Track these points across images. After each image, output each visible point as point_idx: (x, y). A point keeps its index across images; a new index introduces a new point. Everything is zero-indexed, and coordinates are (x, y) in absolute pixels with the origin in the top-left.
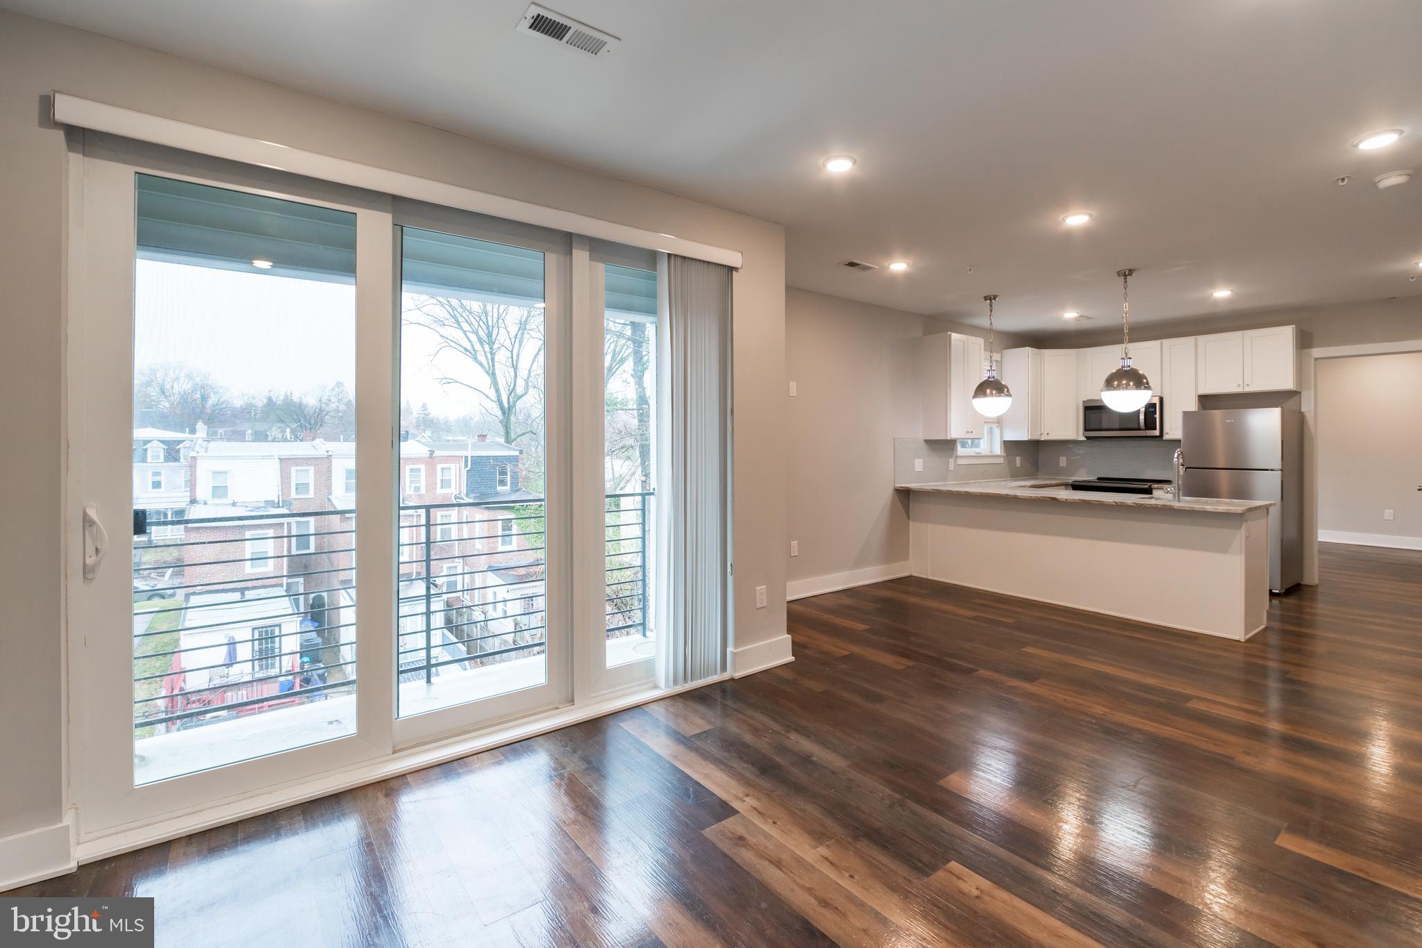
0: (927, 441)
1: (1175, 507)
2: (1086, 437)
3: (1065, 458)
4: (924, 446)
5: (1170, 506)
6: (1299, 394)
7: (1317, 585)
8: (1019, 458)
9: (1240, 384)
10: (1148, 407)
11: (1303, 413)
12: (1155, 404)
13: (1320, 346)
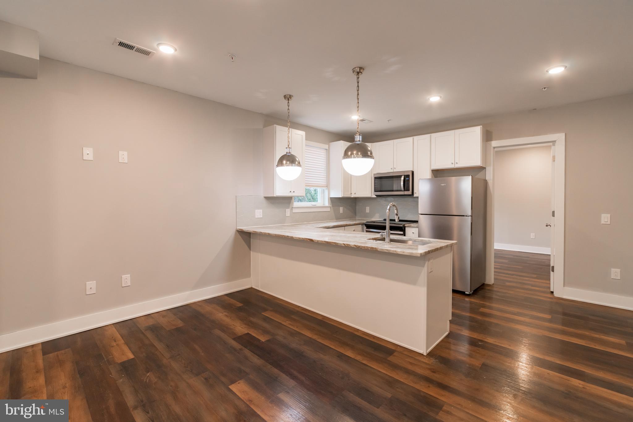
0: (265, 197)
2: (376, 195)
3: (369, 208)
4: (264, 201)
6: (485, 169)
7: (493, 284)
8: (342, 208)
9: (453, 162)
10: (405, 177)
11: (487, 180)
12: (409, 175)
13: (496, 140)
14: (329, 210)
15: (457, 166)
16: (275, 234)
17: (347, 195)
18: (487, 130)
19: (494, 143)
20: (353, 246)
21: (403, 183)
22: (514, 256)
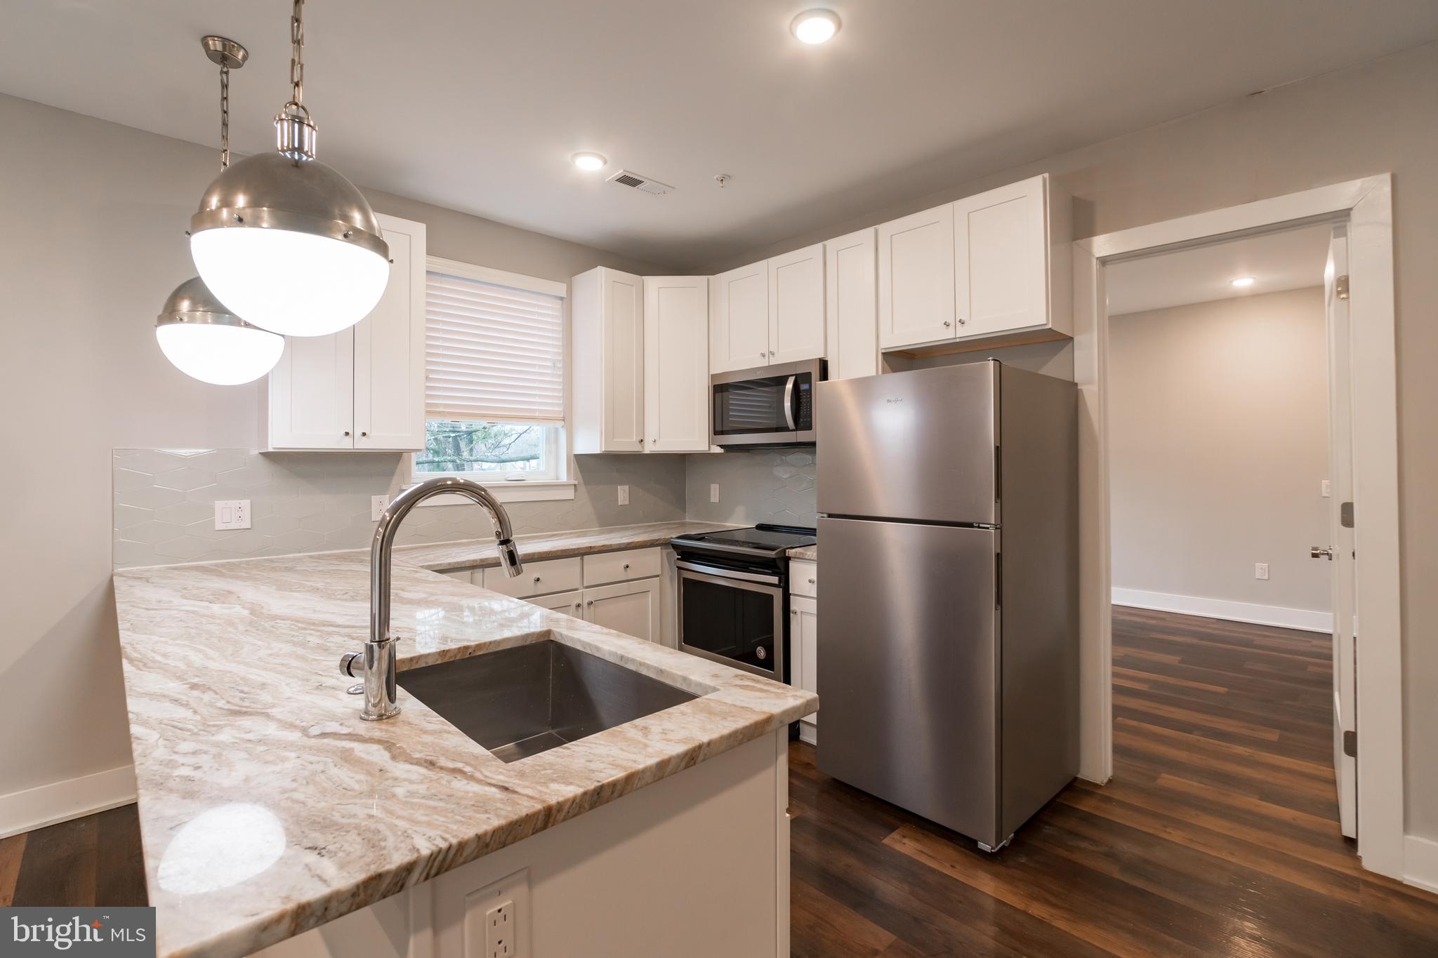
2: (719, 446)
3: (717, 487)
6: (1071, 344)
7: (1110, 781)
8: (626, 487)
9: (948, 321)
10: (799, 380)
11: (1076, 384)
12: (810, 374)
13: (1106, 230)
14: (570, 494)
15: (964, 333)
17: (626, 444)
18: (1073, 197)
19: (1102, 245)
21: (789, 404)
22: (1202, 639)
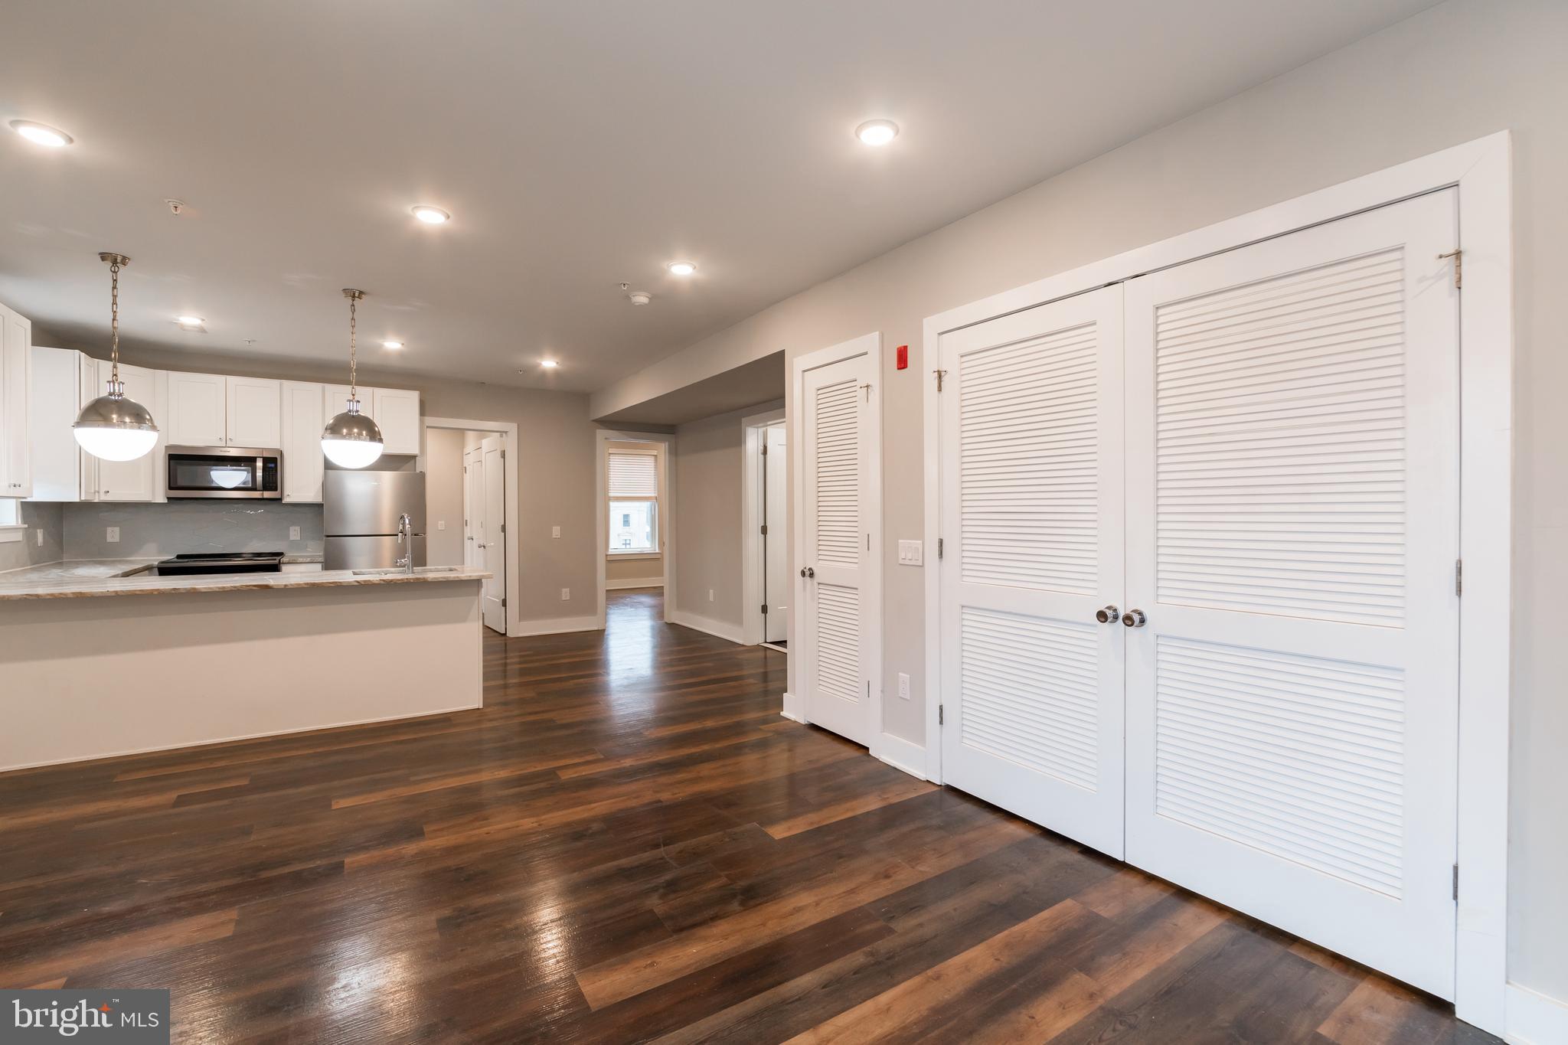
1: (429, 580)
3: (117, 529)
5: (424, 578)
8: (41, 531)
10: (265, 462)
12: (274, 457)
13: (429, 416)
14: (19, 536)
16: (116, 592)
19: (429, 421)
20: (377, 582)
21: (261, 474)
